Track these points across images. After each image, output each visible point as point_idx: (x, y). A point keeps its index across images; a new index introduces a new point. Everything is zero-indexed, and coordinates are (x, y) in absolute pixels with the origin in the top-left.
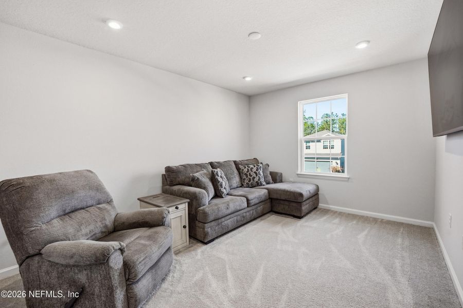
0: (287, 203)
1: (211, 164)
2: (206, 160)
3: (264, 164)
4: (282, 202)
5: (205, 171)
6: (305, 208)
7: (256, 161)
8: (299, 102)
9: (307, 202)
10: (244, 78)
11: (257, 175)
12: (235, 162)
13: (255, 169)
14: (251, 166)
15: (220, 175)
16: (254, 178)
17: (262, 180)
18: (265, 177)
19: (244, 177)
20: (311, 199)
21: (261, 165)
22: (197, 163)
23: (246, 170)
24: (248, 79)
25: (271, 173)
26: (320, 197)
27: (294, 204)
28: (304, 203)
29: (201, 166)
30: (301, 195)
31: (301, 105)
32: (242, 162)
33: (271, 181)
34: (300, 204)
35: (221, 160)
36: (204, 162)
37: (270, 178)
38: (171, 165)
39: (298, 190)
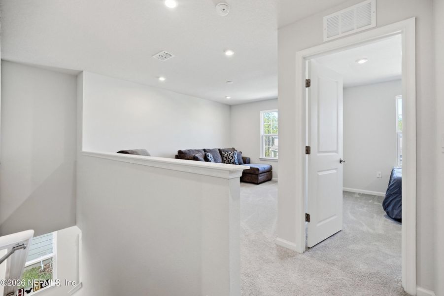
0: (250, 175)
1: (204, 150)
2: (201, 148)
3: (238, 151)
4: (248, 175)
5: (201, 154)
6: (261, 178)
7: (234, 149)
8: (261, 112)
9: (262, 174)
10: (226, 97)
11: (233, 158)
12: (219, 150)
13: (231, 154)
14: (230, 152)
15: (210, 156)
16: (231, 160)
17: (236, 161)
18: (238, 160)
19: (225, 159)
20: (265, 173)
21: (235, 152)
22: (196, 149)
23: (226, 155)
24: (228, 98)
25: (243, 158)
26: (273, 173)
27: (254, 176)
28: (260, 175)
29: (198, 151)
30: (258, 169)
31: (262, 114)
32: (224, 150)
33: (243, 163)
34: (257, 175)
35: (211, 148)
36: (200, 149)
37: (242, 161)
38: (181, 150)
39: (257, 167)
